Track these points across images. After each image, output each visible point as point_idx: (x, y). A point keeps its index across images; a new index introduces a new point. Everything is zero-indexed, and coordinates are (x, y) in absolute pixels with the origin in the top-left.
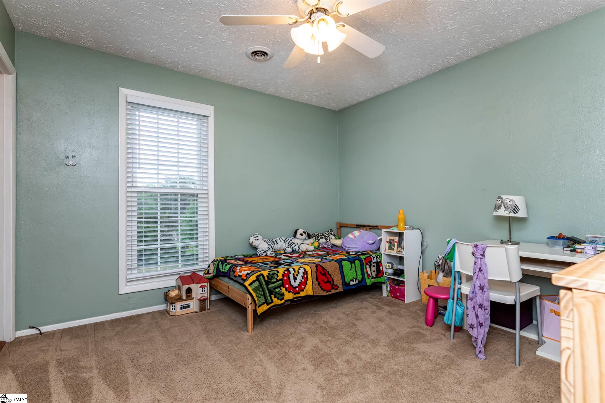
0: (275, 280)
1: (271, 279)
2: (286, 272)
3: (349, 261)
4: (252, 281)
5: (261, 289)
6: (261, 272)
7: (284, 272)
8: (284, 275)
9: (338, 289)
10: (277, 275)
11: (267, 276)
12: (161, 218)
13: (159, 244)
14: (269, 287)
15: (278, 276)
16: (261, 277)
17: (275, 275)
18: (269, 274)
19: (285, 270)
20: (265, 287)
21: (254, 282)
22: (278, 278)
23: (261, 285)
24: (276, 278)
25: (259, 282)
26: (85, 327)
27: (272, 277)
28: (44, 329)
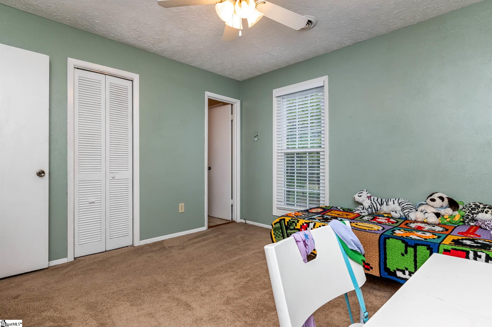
0: (293, 228)
1: (290, 226)
2: (305, 225)
3: (403, 241)
4: (276, 222)
5: (280, 231)
6: (285, 218)
7: (303, 224)
8: (302, 227)
9: (371, 270)
10: (296, 224)
11: (288, 222)
12: (297, 170)
13: (295, 188)
14: (288, 231)
15: (296, 226)
16: (283, 221)
17: (294, 224)
18: (289, 220)
19: (305, 223)
20: (285, 231)
21: (277, 222)
22: (296, 228)
23: (281, 228)
24: (294, 226)
25: (281, 225)
26: (256, 226)
27: (291, 224)
28: (248, 222)
